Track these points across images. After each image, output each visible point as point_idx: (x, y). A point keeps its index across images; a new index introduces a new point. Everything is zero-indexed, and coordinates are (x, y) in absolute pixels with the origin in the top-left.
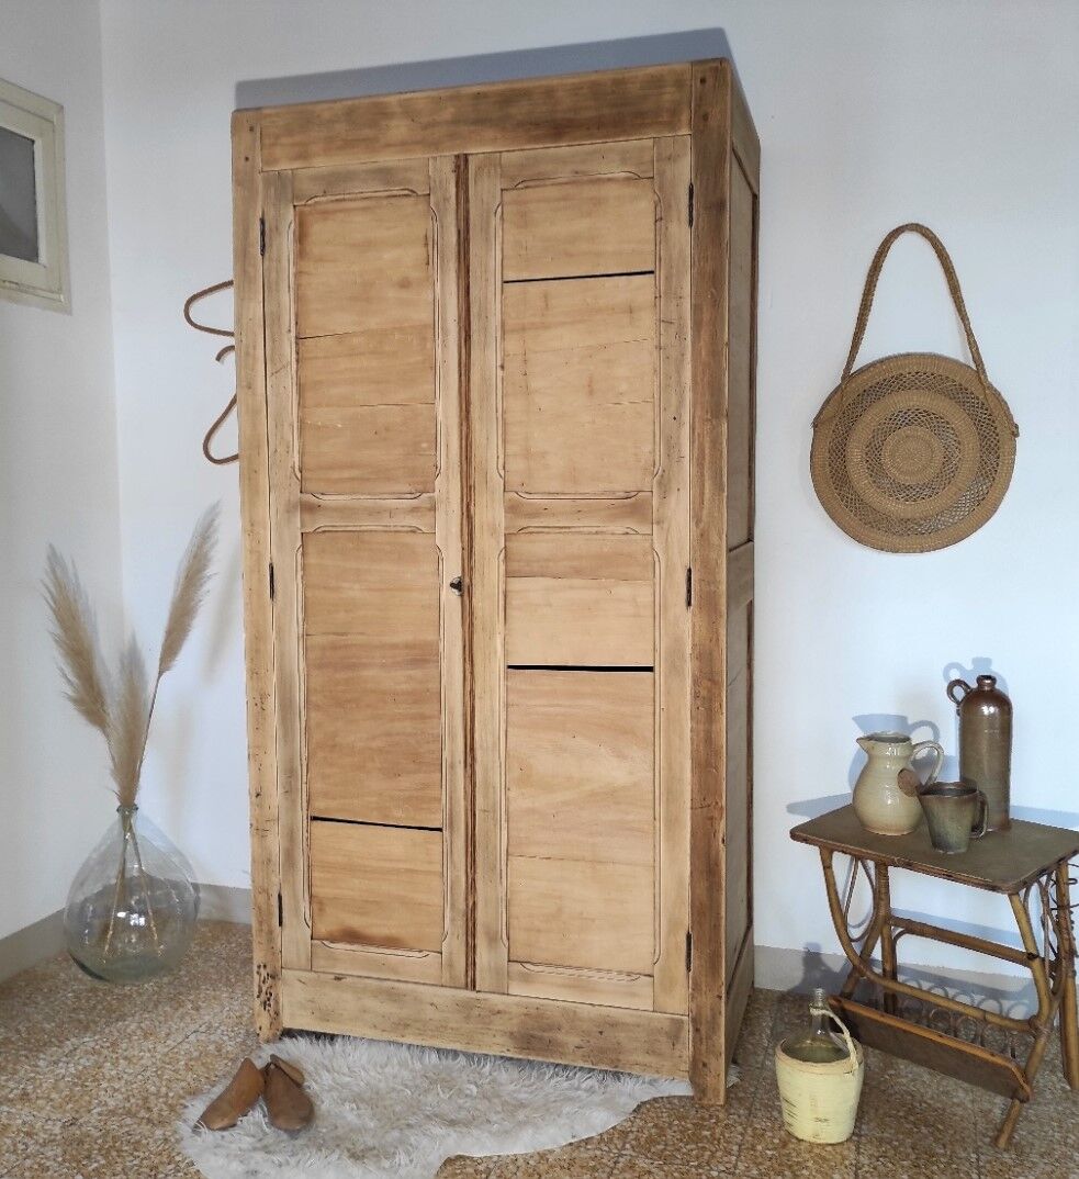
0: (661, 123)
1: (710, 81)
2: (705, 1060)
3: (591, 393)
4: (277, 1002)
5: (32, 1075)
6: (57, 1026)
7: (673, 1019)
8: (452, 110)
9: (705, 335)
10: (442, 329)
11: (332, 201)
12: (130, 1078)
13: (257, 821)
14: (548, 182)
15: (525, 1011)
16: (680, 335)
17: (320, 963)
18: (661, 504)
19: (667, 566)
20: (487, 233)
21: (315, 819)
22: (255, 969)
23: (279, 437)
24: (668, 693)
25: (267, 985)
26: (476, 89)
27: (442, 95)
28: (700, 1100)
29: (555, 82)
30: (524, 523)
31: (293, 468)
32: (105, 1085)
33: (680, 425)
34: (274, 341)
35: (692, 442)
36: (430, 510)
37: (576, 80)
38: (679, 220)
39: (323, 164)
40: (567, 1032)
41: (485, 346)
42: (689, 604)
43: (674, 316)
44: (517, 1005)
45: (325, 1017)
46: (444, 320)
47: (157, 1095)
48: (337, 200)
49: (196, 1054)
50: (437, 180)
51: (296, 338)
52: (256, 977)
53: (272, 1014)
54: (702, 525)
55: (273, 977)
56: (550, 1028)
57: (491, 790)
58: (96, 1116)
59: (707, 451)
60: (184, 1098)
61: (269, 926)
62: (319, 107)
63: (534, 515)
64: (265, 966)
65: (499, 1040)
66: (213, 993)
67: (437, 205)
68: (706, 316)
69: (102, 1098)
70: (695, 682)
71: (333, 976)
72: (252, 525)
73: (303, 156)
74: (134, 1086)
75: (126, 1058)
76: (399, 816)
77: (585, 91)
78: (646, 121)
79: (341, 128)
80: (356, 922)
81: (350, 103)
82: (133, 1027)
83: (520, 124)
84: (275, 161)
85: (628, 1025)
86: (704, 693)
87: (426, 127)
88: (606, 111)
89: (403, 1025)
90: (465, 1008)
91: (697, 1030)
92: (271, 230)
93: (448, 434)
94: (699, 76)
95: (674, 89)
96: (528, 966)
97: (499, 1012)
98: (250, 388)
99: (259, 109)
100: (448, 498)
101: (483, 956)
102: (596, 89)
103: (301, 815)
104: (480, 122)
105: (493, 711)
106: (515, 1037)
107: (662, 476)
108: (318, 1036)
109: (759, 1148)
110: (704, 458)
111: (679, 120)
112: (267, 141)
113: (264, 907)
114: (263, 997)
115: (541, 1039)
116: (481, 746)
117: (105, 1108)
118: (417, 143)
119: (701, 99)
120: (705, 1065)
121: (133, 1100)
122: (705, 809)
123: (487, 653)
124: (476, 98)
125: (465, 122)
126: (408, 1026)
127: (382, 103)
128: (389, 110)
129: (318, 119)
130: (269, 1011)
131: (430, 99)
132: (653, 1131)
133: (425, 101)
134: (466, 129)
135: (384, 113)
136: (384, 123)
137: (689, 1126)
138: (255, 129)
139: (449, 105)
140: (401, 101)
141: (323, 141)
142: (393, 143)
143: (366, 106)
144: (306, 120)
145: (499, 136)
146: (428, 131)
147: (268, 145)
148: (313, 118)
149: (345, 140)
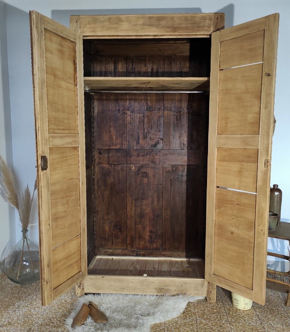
0: (205, 30)
1: (219, 19)
2: (211, 291)
4: (83, 286)
5: (9, 316)
6: (9, 299)
7: (202, 280)
8: (142, 21)
12: (41, 314)
15: (160, 282)
25: (80, 281)
26: (150, 15)
27: (139, 16)
28: (209, 301)
29: (174, 15)
32: (34, 317)
37: (181, 15)
40: (172, 286)
44: (158, 280)
45: (98, 288)
47: (53, 317)
49: (59, 303)
56: (167, 286)
58: (36, 327)
60: (62, 318)
62: (99, 17)
65: (152, 290)
69: (36, 321)
71: (101, 276)
73: (94, 31)
74: (44, 316)
75: (37, 307)
77: (183, 19)
78: (201, 29)
79: (107, 24)
81: (109, 16)
82: (35, 297)
83: (164, 27)
84: (85, 32)
85: (190, 283)
87: (134, 25)
88: (189, 25)
89: (123, 289)
90: (142, 282)
91: (209, 283)
94: (216, 17)
95: (209, 20)
97: (152, 283)
99: (79, 15)
102: (186, 19)
104: (151, 25)
106: (157, 289)
109: (231, 313)
111: (210, 30)
114: (79, 284)
115: (164, 289)
117: (38, 324)
118: (131, 30)
119: (217, 24)
120: (211, 292)
121: (46, 321)
124: (149, 18)
125: (146, 25)
126: (125, 289)
127: (120, 17)
128: (122, 20)
129: (99, 20)
130: (80, 288)
131: (135, 17)
132: (201, 312)
133: (134, 18)
134: (146, 27)
135: (120, 20)
136: (120, 23)
137: (210, 309)
138: (78, 22)
139: (141, 19)
140: (126, 17)
141: (101, 27)
142: (123, 30)
143: (115, 17)
144: (95, 20)
145: (157, 30)
146: (135, 27)
147: (82, 27)
148: (97, 20)
149: (108, 27)
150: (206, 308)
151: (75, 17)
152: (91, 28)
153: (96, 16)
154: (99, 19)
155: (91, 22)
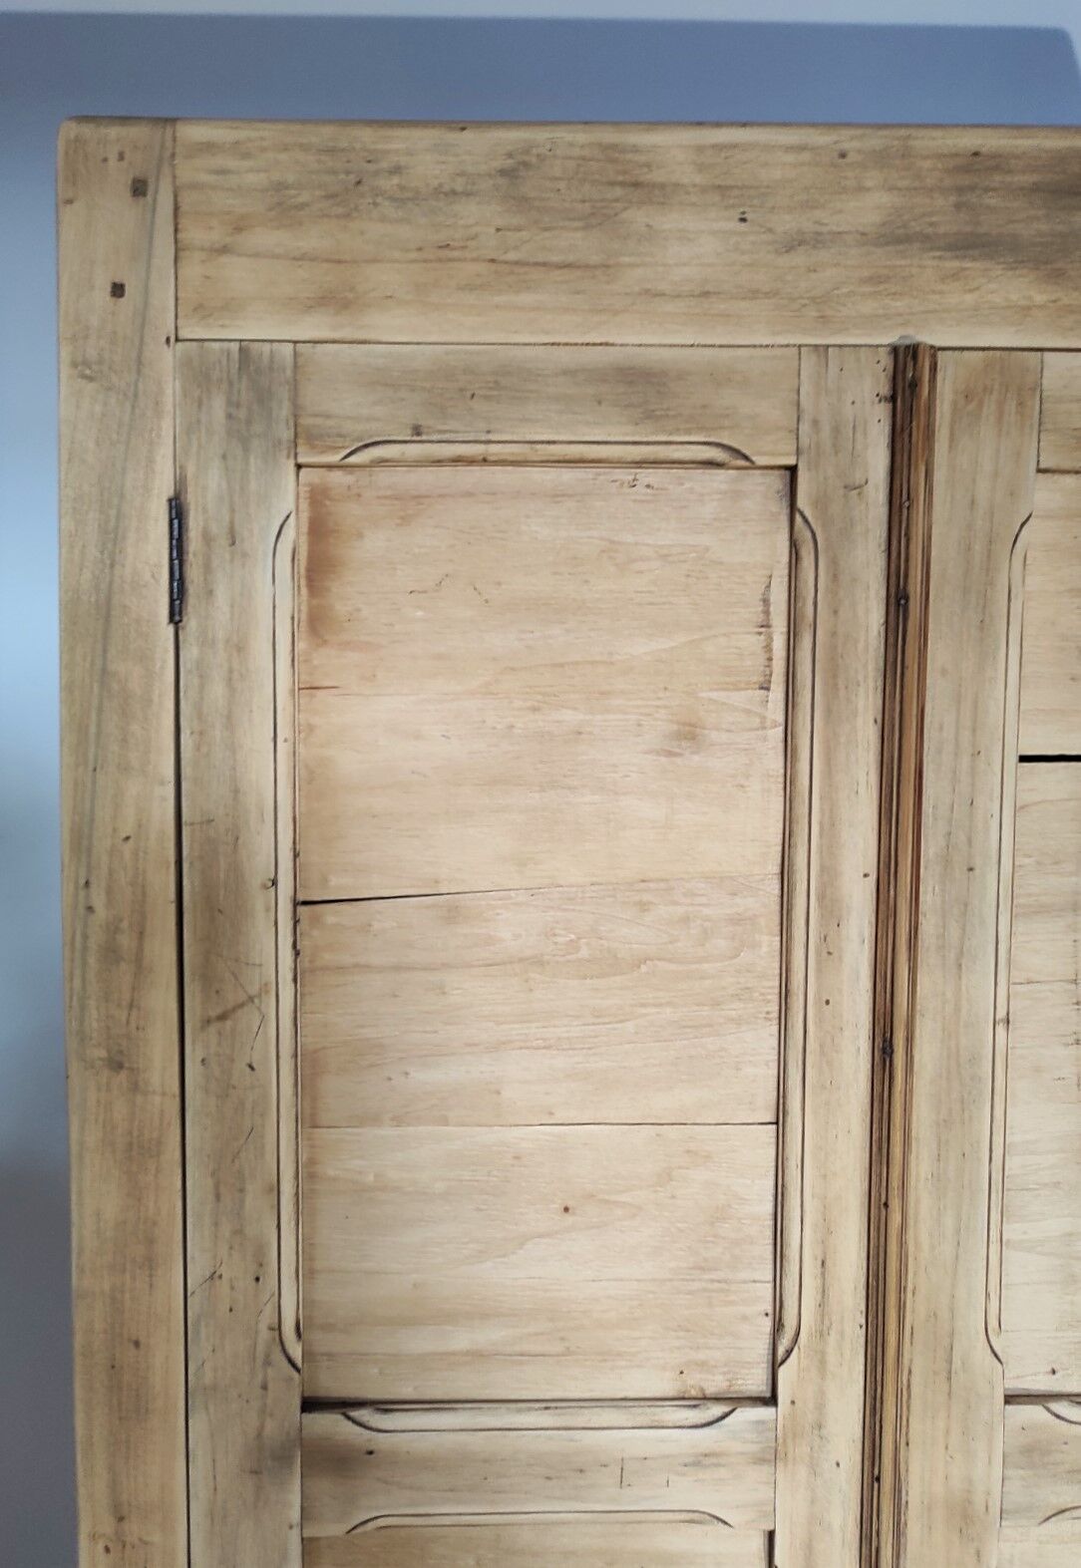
8: (885, 199)
10: (821, 898)
11: (438, 462)
23: (226, 1230)
26: (969, 140)
27: (846, 146)
30: (1066, 1496)
31: (277, 1326)
34: (212, 910)
36: (760, 1460)
39: (411, 333)
46: (830, 873)
48: (457, 461)
50: (826, 426)
51: (296, 904)
62: (397, 143)
67: (821, 502)
72: (121, 1519)
73: (338, 300)
79: (479, 216)
84: (230, 307)
87: (793, 243)
92: (207, 538)
93: (827, 1230)
98: (120, 1066)
99: (168, 121)
100: (822, 1426)
104: (973, 245)
112: (193, 234)
118: (754, 294)
124: (966, 169)
125: (927, 241)
127: (635, 149)
128: (658, 176)
129: (395, 180)
131: (806, 156)
133: (790, 158)
134: (927, 267)
135: (636, 185)
136: (638, 217)
138: (150, 192)
139: (872, 178)
140: (700, 149)
141: (413, 255)
142: (663, 287)
143: (577, 152)
144: (352, 178)
145: (1040, 298)
146: (799, 258)
147: (202, 249)
148: (376, 173)
149: (493, 261)
151: (113, 132)
152: (301, 258)
153: (366, 136)
154: (397, 170)
155: (304, 197)
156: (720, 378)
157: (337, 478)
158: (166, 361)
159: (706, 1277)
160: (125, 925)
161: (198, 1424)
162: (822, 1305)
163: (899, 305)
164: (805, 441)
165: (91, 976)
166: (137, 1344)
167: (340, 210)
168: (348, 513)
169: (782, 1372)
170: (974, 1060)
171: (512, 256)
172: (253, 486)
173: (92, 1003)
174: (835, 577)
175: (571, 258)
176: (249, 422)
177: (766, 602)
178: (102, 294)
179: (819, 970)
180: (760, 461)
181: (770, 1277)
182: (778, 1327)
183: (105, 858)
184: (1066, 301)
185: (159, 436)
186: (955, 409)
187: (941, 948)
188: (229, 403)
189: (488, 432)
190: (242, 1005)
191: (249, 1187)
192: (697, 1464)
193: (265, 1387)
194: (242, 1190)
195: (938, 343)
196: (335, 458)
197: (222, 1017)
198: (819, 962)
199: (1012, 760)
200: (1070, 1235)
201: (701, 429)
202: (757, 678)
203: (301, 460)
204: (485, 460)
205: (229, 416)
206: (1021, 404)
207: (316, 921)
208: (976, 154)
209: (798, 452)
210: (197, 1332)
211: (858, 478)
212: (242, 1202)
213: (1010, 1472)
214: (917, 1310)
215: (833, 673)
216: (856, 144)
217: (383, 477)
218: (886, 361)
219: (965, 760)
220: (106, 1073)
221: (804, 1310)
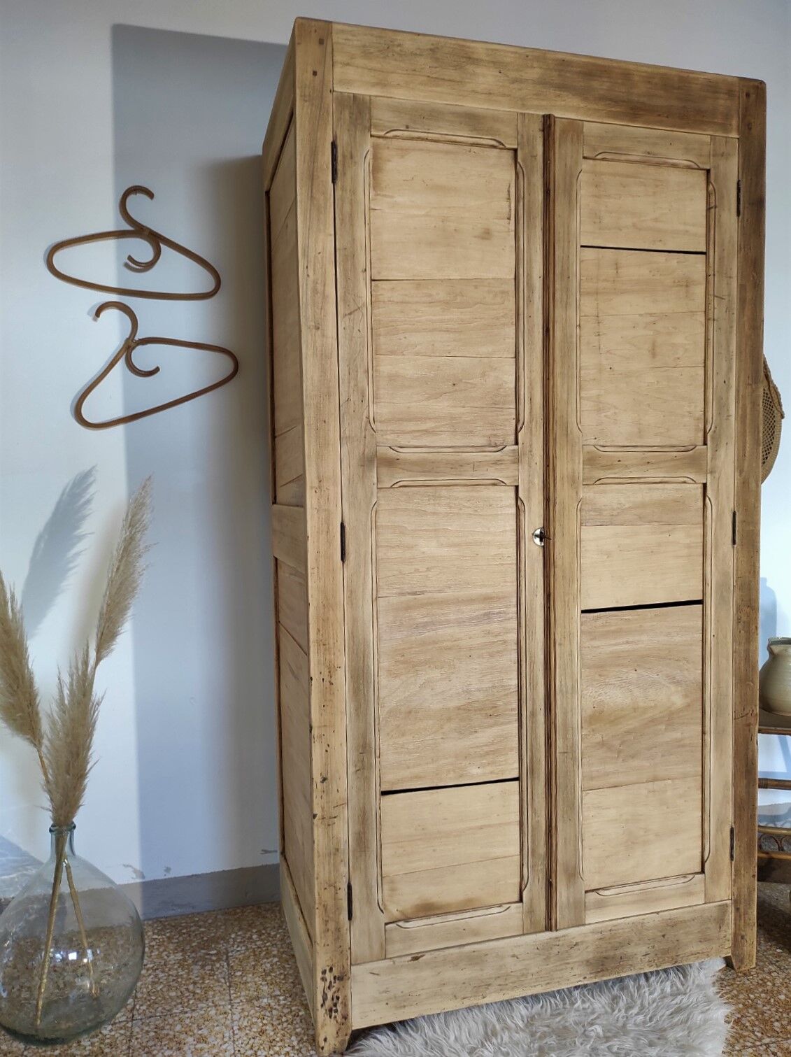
0: (715, 123)
1: (753, 97)
2: (743, 933)
3: (654, 354)
4: (345, 1005)
7: (720, 906)
8: (538, 71)
9: (748, 312)
10: (527, 284)
11: (413, 138)
13: (323, 808)
14: (623, 158)
15: (599, 936)
16: (728, 309)
17: (395, 949)
18: (713, 458)
19: (718, 511)
20: (570, 196)
21: (384, 793)
22: (319, 975)
23: (352, 384)
24: (718, 621)
25: (333, 989)
27: (528, 54)
28: (739, 968)
30: (600, 474)
31: (368, 418)
33: (729, 388)
34: (346, 278)
35: (737, 402)
36: (513, 462)
38: (729, 210)
39: (403, 96)
40: (636, 945)
41: (567, 306)
42: (734, 542)
43: (725, 293)
44: (593, 932)
45: (401, 1001)
46: (529, 276)
48: (418, 138)
50: (525, 137)
51: (371, 279)
52: (320, 985)
53: (339, 1019)
54: (744, 474)
55: (341, 978)
56: (621, 945)
57: (570, 732)
59: (748, 411)
61: (337, 923)
62: (400, 37)
63: (610, 467)
64: (331, 970)
65: (577, 971)
66: (195, 1014)
67: (524, 161)
68: (749, 295)
70: (738, 610)
71: (409, 958)
73: (382, 84)
76: (476, 773)
78: (705, 119)
79: (423, 62)
80: (432, 893)
81: (433, 40)
83: (602, 98)
84: (350, 83)
85: (685, 921)
86: (744, 618)
87: (514, 81)
88: (674, 103)
89: (483, 986)
90: (544, 951)
91: (737, 909)
93: (531, 388)
94: (745, 90)
95: (727, 96)
96: (601, 892)
97: (576, 944)
98: (318, 328)
99: (329, 22)
100: (531, 451)
101: (563, 893)
103: (374, 792)
104: (562, 87)
105: (571, 654)
106: (591, 963)
107: (715, 431)
108: (391, 1027)
110: (746, 416)
111: (731, 125)
112: (337, 58)
113: (330, 903)
114: (329, 1003)
115: (613, 958)
116: (561, 691)
118: (504, 95)
119: (746, 110)
120: (742, 938)
122: (745, 718)
123: (567, 599)
124: (559, 65)
125: (551, 85)
126: (489, 985)
127: (469, 47)
128: (475, 56)
129: (399, 48)
130: (335, 1017)
131: (517, 55)
132: (751, 1011)
133: (513, 56)
134: (551, 92)
135: (470, 58)
136: (471, 68)
137: (763, 995)
138: (325, 42)
139: (535, 65)
140: (487, 49)
141: (406, 72)
142: (479, 90)
143: (452, 46)
144: (386, 46)
145: (582, 105)
146: (515, 86)
147: (341, 63)
148: (393, 45)
149: (429, 77)
150: (752, 996)
152: (371, 69)
154: (399, 45)
155: (372, 50)
156: (496, 119)
157: (381, 141)
158: (329, 98)
159: (497, 406)
160: (319, 282)
161: (345, 450)
162: (531, 412)
163: (544, 103)
164: (519, 141)
165: (309, 297)
166: (325, 422)
167: (382, 56)
168: (385, 153)
169: (520, 434)
170: (571, 336)
171: (434, 76)
172: (358, 140)
173: (309, 307)
174: (529, 184)
175: (451, 79)
176: (356, 119)
177: (509, 191)
178: (310, 75)
179: (527, 306)
180: (507, 146)
181: (514, 407)
182: (517, 421)
183: (313, 259)
184: (589, 107)
185: (328, 121)
186: (560, 135)
187: (561, 301)
188: (350, 113)
189: (429, 130)
190: (356, 310)
191: (359, 370)
192: (496, 464)
193: (365, 437)
194: (357, 371)
195: (556, 115)
196: (382, 134)
197: (350, 314)
198: (527, 304)
199: (579, 246)
200: (599, 395)
201: (491, 135)
202: (507, 216)
203: (373, 133)
204: (427, 139)
205: (350, 117)
206: (578, 136)
207: (377, 286)
208: (564, 60)
209: (518, 145)
210: (344, 421)
211: (535, 154)
212: (357, 376)
213: (585, 467)
214: (558, 414)
215: (529, 213)
216: (531, 54)
217: (395, 142)
218: (541, 119)
219: (566, 243)
220: (314, 330)
221: (525, 415)
